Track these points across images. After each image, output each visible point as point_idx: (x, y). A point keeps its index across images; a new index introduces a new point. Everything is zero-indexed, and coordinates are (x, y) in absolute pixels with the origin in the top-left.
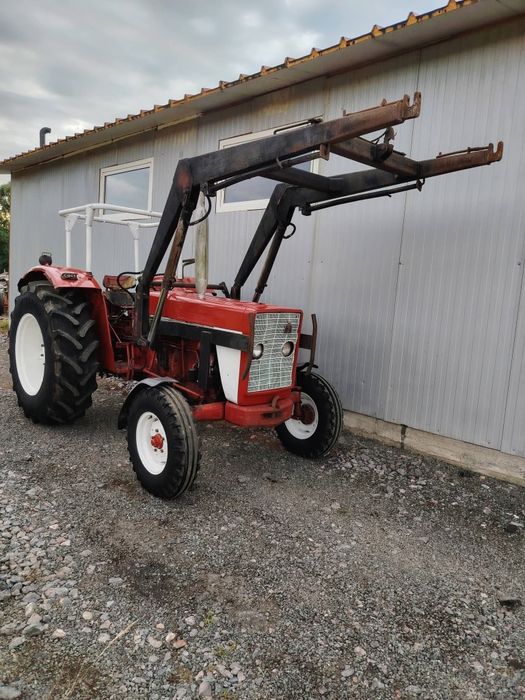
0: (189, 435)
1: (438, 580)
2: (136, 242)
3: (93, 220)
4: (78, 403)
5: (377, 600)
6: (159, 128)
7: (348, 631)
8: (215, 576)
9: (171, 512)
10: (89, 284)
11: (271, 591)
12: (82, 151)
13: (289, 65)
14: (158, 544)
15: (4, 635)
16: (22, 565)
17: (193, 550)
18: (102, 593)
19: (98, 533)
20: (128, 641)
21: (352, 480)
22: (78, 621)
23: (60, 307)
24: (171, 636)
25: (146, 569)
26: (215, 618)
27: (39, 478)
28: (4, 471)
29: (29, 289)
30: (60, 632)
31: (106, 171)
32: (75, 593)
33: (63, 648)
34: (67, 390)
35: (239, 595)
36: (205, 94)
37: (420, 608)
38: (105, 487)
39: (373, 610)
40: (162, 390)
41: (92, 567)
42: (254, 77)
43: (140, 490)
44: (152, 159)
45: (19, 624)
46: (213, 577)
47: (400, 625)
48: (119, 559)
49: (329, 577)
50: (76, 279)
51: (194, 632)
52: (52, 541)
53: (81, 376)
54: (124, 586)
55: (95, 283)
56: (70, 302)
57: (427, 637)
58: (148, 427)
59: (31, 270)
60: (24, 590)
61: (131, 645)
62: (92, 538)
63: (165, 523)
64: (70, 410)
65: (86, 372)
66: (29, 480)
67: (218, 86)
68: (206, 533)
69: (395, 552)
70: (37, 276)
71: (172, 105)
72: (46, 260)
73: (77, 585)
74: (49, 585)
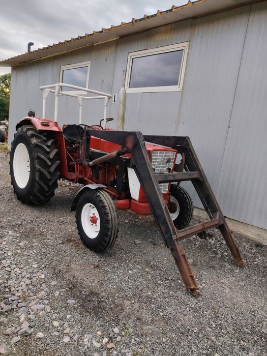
0: (113, 219)
1: (254, 311)
2: (81, 107)
3: (59, 93)
4: (47, 195)
5: (222, 322)
6: (94, 45)
7: (209, 342)
8: (129, 302)
9: (100, 261)
10: (55, 129)
11: (161, 314)
12: (51, 56)
13: (174, 10)
14: (94, 280)
15: (8, 335)
16: (17, 289)
17: (114, 285)
18: (64, 309)
19: (60, 271)
20: (81, 342)
21: (197, 246)
22: (51, 327)
23: (39, 141)
24: (106, 340)
25: (89, 295)
26: (131, 330)
27: (26, 236)
28: (6, 231)
29: (22, 129)
30: (40, 335)
31: (63, 68)
32: (48, 308)
33: (43, 345)
34: (41, 187)
35: (143, 315)
36: (123, 26)
37: (247, 328)
38: (63, 243)
39: (221, 329)
40: (98, 192)
41: (58, 293)
42: (152, 16)
43: (82, 246)
44: (89, 62)
45: (16, 327)
46: (127, 303)
47: (238, 340)
48: (73, 288)
49: (193, 306)
50: (49, 126)
51: (119, 338)
52: (34, 275)
53: (50, 180)
54: (76, 305)
55: (59, 128)
56: (45, 139)
57: (255, 348)
58: (89, 211)
59: (23, 119)
60: (19, 305)
61: (83, 345)
62: (57, 274)
63: (97, 267)
64: (42, 198)
65: (53, 178)
66: (20, 236)
67: (131, 21)
68: (121, 274)
69: (227, 291)
70: (27, 122)
71: (104, 31)
72: (32, 114)
73: (49, 304)
74: (33, 302)
